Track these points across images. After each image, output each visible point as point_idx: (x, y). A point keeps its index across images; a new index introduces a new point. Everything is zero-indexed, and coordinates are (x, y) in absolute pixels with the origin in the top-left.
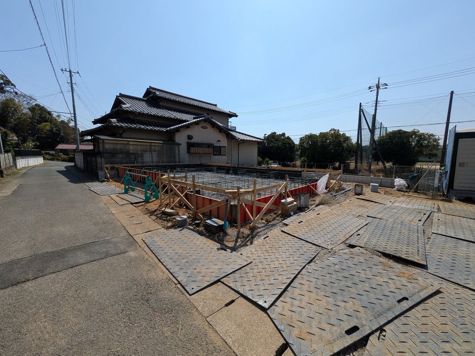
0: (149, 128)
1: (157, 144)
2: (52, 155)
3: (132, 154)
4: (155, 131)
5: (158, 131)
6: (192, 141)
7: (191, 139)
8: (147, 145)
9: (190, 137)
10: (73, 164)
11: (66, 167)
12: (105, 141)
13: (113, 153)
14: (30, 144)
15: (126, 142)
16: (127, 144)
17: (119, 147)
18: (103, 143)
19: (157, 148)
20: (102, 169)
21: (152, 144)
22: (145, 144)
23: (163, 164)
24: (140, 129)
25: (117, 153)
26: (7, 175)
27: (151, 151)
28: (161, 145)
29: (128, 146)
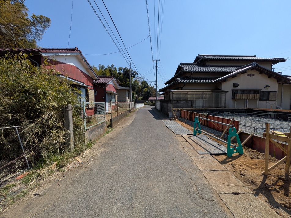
0: (202, 81)
1: (208, 93)
2: (147, 102)
3: (189, 100)
4: (206, 83)
5: (208, 83)
6: (237, 88)
7: (236, 87)
8: (200, 94)
9: (235, 85)
10: (154, 107)
11: (152, 108)
12: (174, 93)
14: (140, 98)
15: (186, 93)
16: (187, 94)
18: (173, 94)
19: (207, 96)
20: (171, 111)
21: (204, 93)
22: (199, 93)
23: (212, 109)
25: (180, 101)
26: (132, 112)
27: (202, 98)
28: (211, 93)
29: (187, 95)
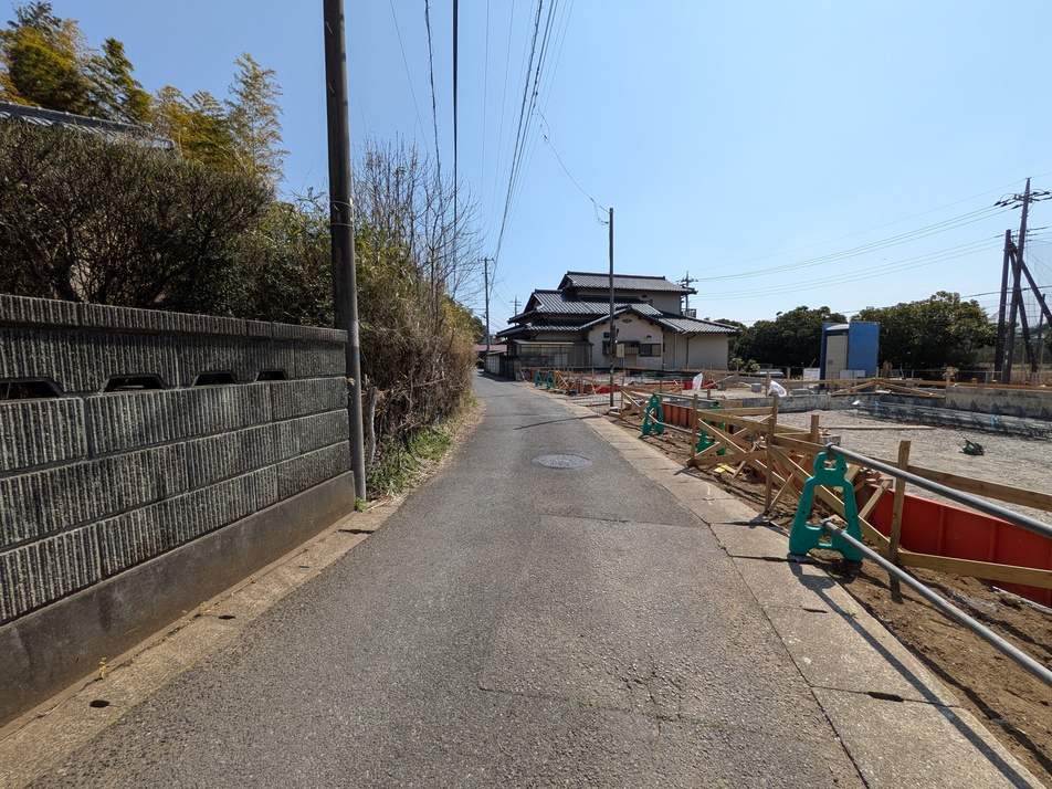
0: (561, 328)
1: (568, 346)
3: (543, 356)
4: (567, 331)
5: (571, 331)
7: (608, 337)
8: (557, 348)
9: (606, 335)
13: (527, 357)
15: (538, 346)
17: (532, 350)
19: (567, 350)
20: (518, 371)
21: (563, 346)
22: (555, 346)
24: (553, 331)
25: (531, 357)
27: (560, 353)
28: (571, 346)
29: (539, 349)
